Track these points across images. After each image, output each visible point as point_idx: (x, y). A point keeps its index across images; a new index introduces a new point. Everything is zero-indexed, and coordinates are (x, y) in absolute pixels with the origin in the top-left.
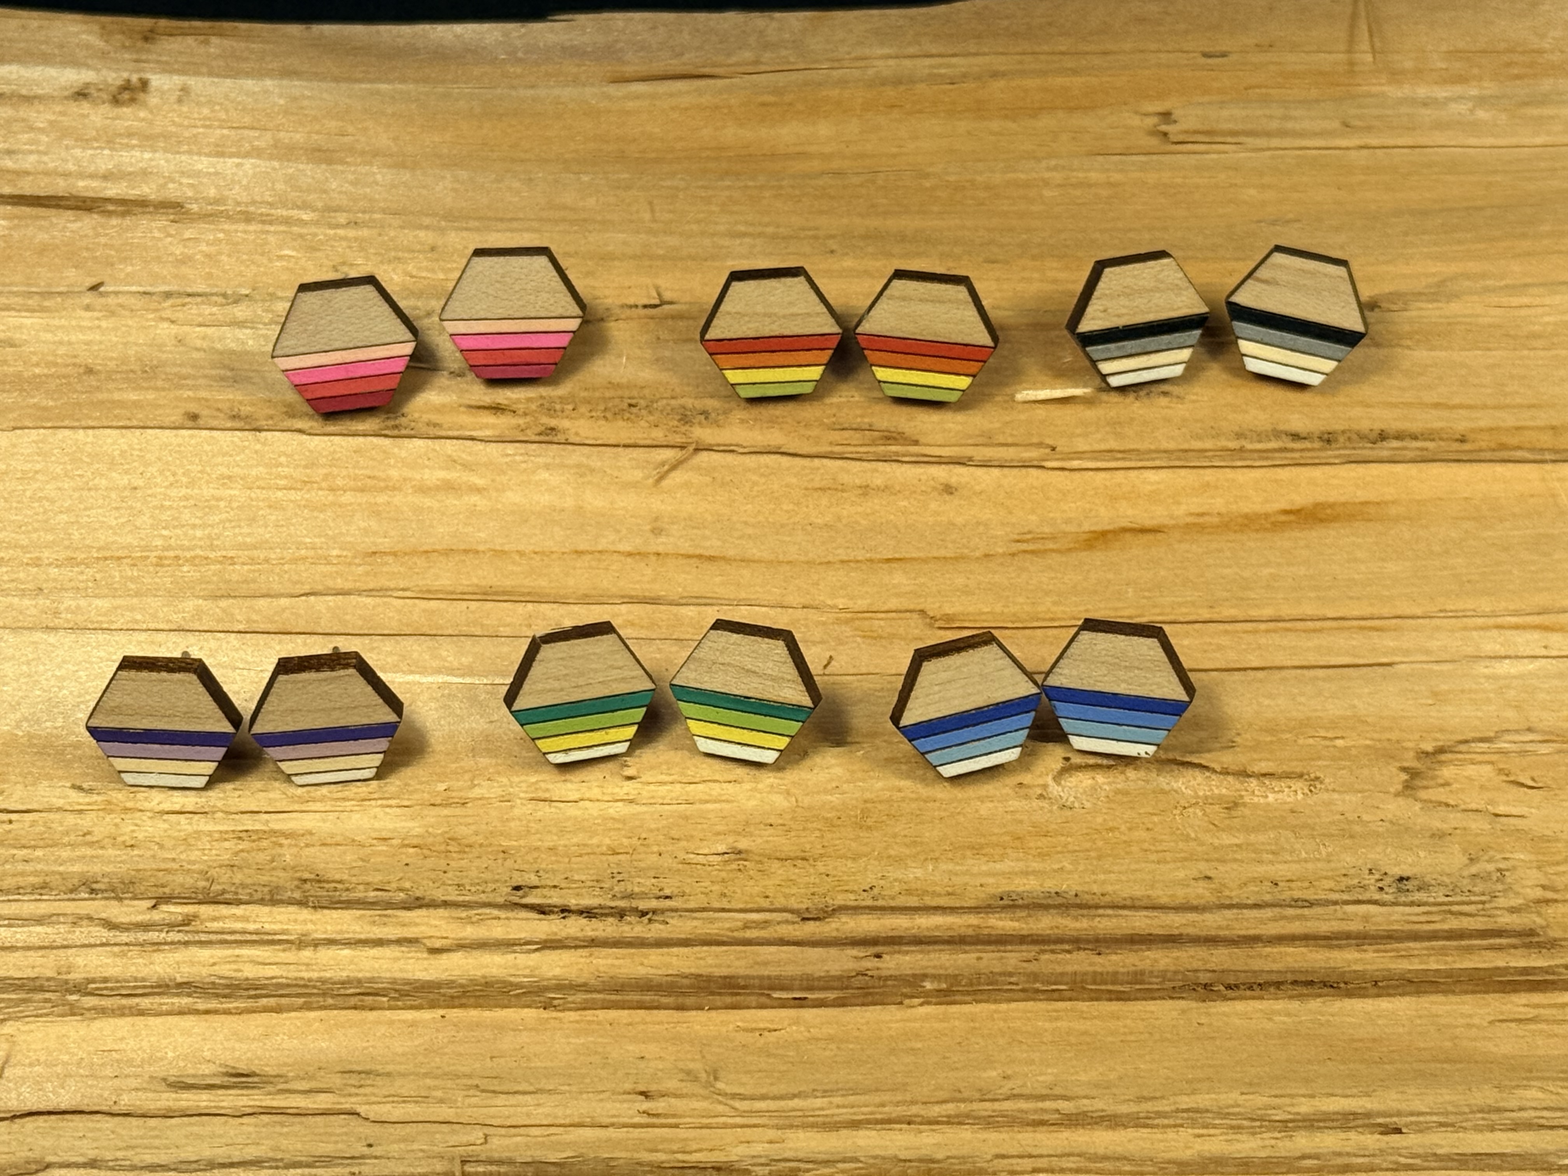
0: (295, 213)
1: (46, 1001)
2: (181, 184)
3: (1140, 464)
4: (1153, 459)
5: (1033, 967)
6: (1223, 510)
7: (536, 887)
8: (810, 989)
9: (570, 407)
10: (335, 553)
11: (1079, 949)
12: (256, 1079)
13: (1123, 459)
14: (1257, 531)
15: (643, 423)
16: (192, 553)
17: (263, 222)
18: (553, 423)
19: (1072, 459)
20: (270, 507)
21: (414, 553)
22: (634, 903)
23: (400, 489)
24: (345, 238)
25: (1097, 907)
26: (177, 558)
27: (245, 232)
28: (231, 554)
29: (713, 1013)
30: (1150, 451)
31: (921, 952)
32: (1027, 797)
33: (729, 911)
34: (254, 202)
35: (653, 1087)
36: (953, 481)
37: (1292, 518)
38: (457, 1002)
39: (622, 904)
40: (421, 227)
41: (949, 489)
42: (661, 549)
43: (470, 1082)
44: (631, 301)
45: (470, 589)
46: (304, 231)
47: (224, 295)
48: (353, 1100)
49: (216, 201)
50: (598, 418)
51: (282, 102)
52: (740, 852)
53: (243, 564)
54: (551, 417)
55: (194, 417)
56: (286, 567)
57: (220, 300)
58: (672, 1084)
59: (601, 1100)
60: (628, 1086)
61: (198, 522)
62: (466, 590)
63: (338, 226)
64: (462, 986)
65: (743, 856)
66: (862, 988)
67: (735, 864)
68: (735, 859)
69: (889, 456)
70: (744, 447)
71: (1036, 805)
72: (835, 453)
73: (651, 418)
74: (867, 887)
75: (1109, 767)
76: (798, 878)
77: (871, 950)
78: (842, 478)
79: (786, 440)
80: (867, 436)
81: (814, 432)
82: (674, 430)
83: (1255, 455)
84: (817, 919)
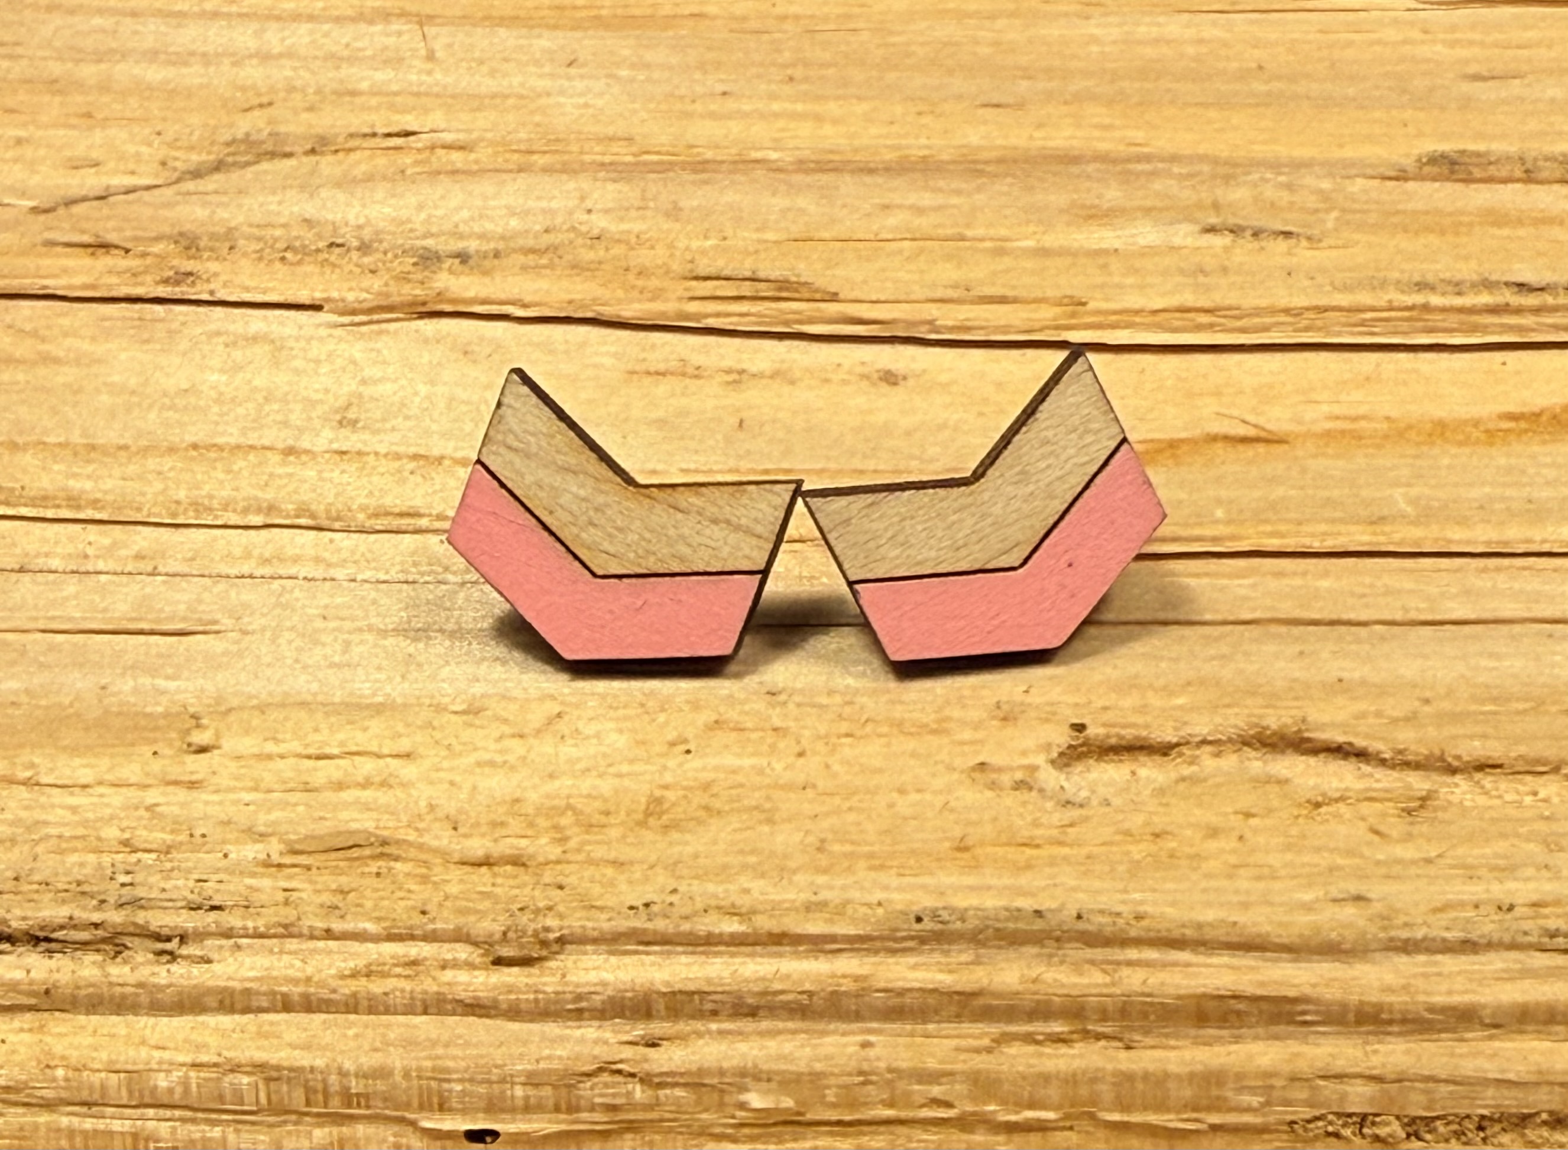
4: (1266, 329)
5: (985, 1066)
6: (1394, 414)
9: (225, 246)
11: (1087, 1034)
14: (1460, 444)
18: (191, 263)
22: (141, 917)
25: (1125, 942)
32: (993, 786)
33: (340, 936)
36: (901, 366)
37: (1523, 425)
39: (115, 917)
41: (890, 378)
44: (367, 131)
50: (270, 261)
52: (384, 843)
65: (387, 850)
66: (613, 1108)
67: (373, 867)
68: (373, 857)
69: (787, 323)
70: (525, 306)
71: (1010, 800)
72: (688, 317)
73: (366, 260)
74: (638, 903)
75: (1164, 750)
76: (498, 890)
77: (639, 1031)
78: (697, 359)
79: (599, 292)
80: (746, 289)
81: (654, 283)
82: (404, 278)
83: (1453, 320)
84: (525, 962)
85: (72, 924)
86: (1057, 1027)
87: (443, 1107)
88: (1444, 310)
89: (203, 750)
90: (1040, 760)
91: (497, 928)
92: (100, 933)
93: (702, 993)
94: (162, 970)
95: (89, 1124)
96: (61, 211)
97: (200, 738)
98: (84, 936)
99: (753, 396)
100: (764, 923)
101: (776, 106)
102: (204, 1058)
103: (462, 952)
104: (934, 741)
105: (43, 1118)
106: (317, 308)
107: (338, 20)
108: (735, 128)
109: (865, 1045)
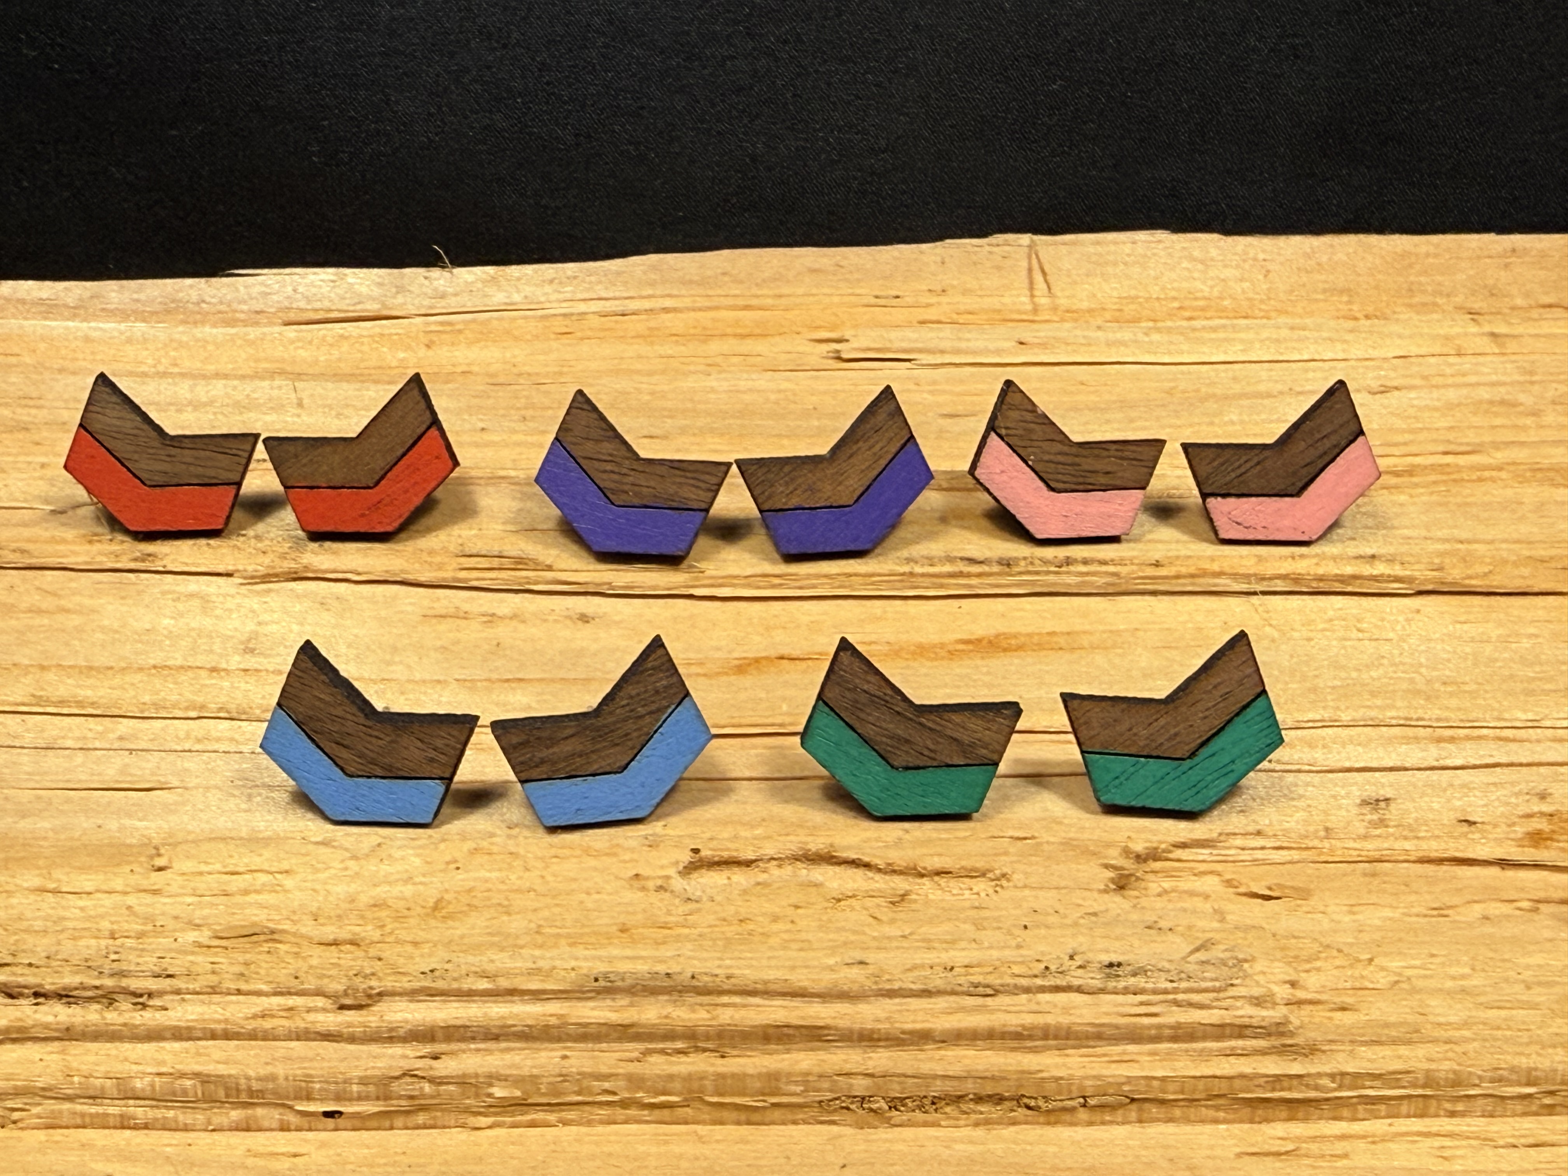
5: (634, 1068)
6: (892, 639)
7: (6, 964)
8: (347, 1097)
11: (697, 1049)
14: (932, 660)
19: (723, 585)
25: (720, 992)
29: (219, 1137)
33: (247, 993)
36: (591, 612)
37: (971, 647)
41: (584, 618)
65: (276, 936)
66: (412, 1097)
67: (266, 947)
68: (266, 941)
69: (520, 584)
70: (359, 574)
71: (654, 898)
72: (459, 580)
73: (259, 545)
74: (427, 970)
75: (748, 863)
76: (342, 962)
77: (428, 1049)
78: (466, 607)
79: (406, 566)
80: (496, 562)
81: (438, 559)
82: (283, 557)
83: (927, 581)
84: (359, 1007)
85: (83, 987)
86: (679, 1045)
87: (309, 1098)
88: (923, 575)
89: (160, 869)
90: (672, 872)
91: (341, 988)
92: (100, 992)
93: (466, 1027)
94: (137, 1015)
95: (93, 1110)
96: (70, 513)
97: (160, 862)
98: (90, 994)
99: (502, 631)
100: (504, 983)
101: (516, 438)
102: (164, 1070)
103: (320, 1002)
104: (608, 860)
105: (67, 1106)
106: (229, 575)
107: (243, 377)
108: (489, 453)
109: (565, 1057)
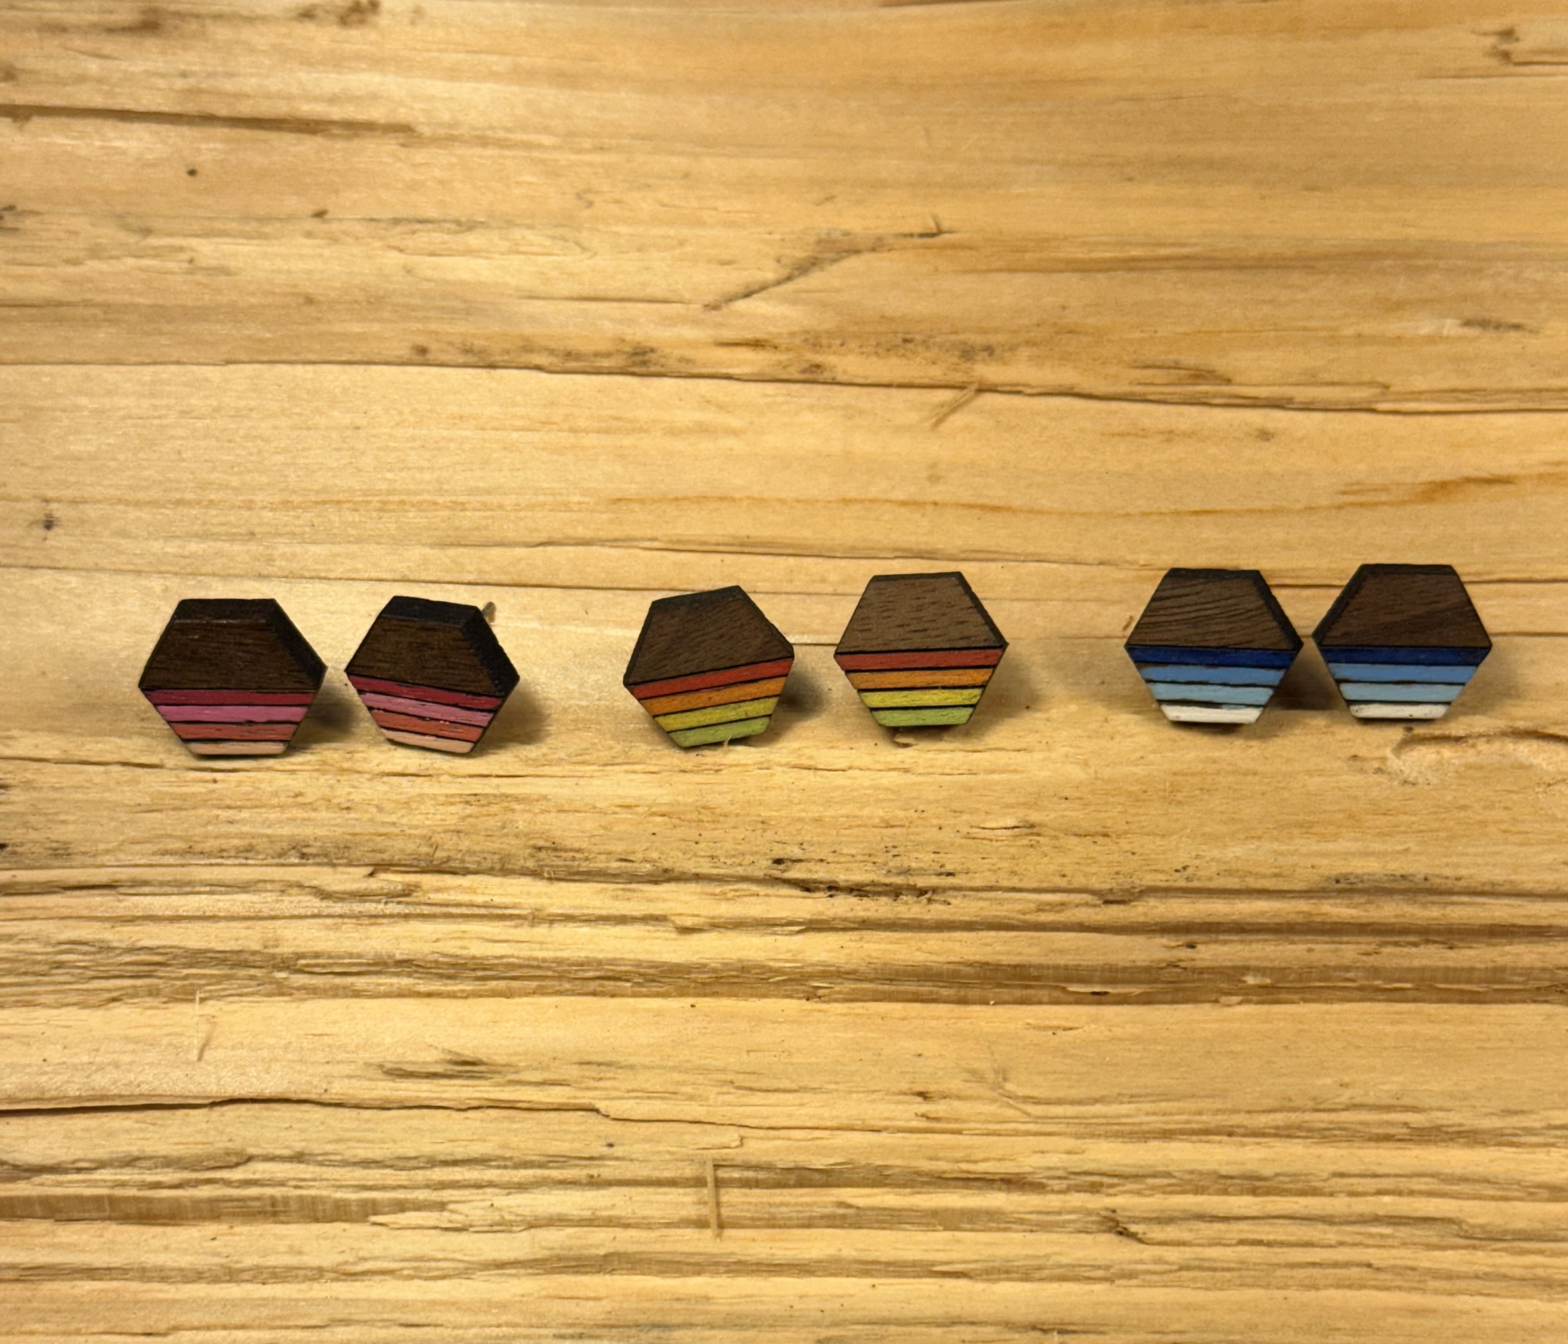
0: (534, 138)
1: (252, 978)
2: (412, 109)
3: (1487, 406)
4: (1501, 401)
5: (1371, 961)
7: (800, 861)
8: (1114, 982)
9: (838, 342)
10: (576, 499)
11: (1427, 942)
12: (482, 1068)
13: (1467, 400)
15: (919, 359)
16: (419, 498)
17: (501, 147)
18: (818, 359)
19: (1407, 400)
20: (505, 448)
21: (663, 499)
22: (912, 881)
23: (647, 431)
24: (590, 164)
25: (1451, 892)
26: (402, 502)
27: (481, 157)
28: (463, 499)
29: (1000, 1009)
30: (1498, 391)
31: (1242, 942)
32: (1362, 771)
33: (1020, 890)
34: (491, 127)
35: (932, 1088)
36: (1270, 426)
38: (708, 990)
39: (899, 880)
40: (672, 153)
41: (1265, 435)
42: (938, 498)
43: (723, 1077)
44: (907, 230)
45: (726, 540)
46: (545, 156)
47: (458, 222)
48: (591, 1094)
49: (451, 126)
50: (868, 355)
51: (523, 24)
52: (1032, 826)
53: (474, 510)
54: (817, 352)
55: (423, 351)
56: (522, 514)
57: (453, 227)
58: (955, 1084)
59: (873, 1101)
60: (905, 1086)
61: (425, 464)
62: (720, 540)
63: (580, 151)
64: (714, 970)
65: (1034, 830)
67: (1027, 839)
68: (1027, 835)
69: (1198, 398)
70: (1032, 387)
71: (1373, 782)
73: (928, 353)
74: (1179, 867)
76: (1100, 856)
77: (1184, 939)
78: (1144, 423)
81: (1112, 370)
84: (1120, 900)
85: (873, 884)
86: (1412, 939)
87: (1080, 981)
89: (906, 746)
90: (1388, 752)
91: (1104, 885)
92: (887, 888)
94: (924, 909)
98: (880, 889)
99: (1181, 451)
105: (865, 985)
109: (1310, 950)
